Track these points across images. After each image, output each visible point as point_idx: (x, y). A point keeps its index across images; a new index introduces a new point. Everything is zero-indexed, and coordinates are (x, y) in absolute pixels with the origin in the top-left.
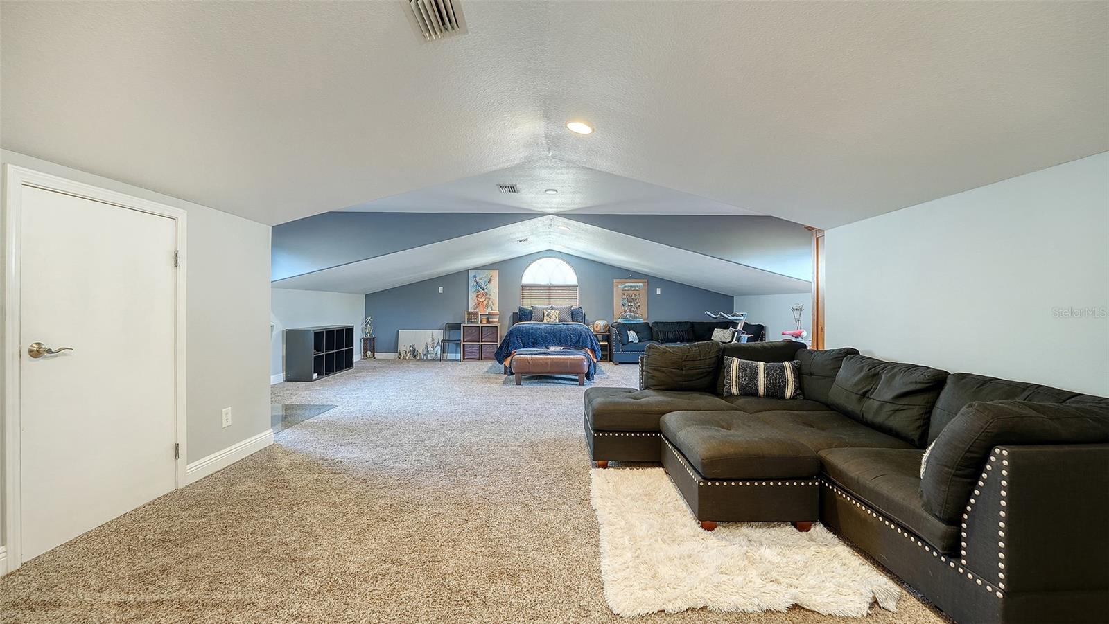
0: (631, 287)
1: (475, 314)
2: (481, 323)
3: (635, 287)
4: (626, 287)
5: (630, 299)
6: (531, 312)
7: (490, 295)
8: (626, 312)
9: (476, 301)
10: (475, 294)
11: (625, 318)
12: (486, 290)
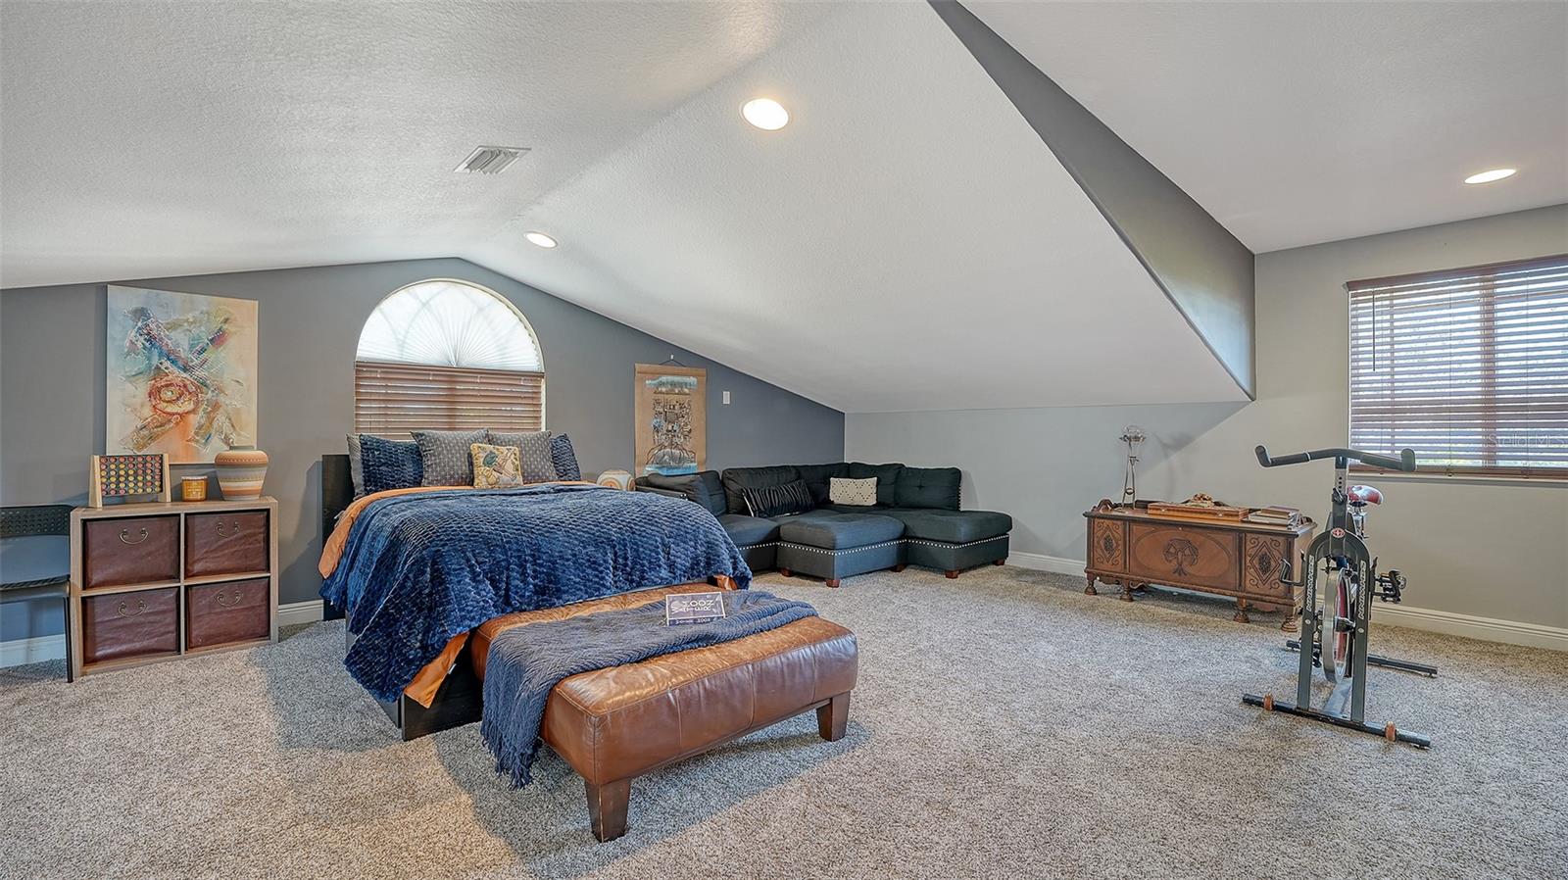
0: (674, 384)
1: (146, 466)
2: (178, 496)
3: (681, 385)
4: (662, 384)
5: (671, 415)
6: (417, 454)
7: (220, 390)
8: (662, 447)
9: (147, 412)
10: (142, 388)
11: (661, 464)
12: (200, 373)
